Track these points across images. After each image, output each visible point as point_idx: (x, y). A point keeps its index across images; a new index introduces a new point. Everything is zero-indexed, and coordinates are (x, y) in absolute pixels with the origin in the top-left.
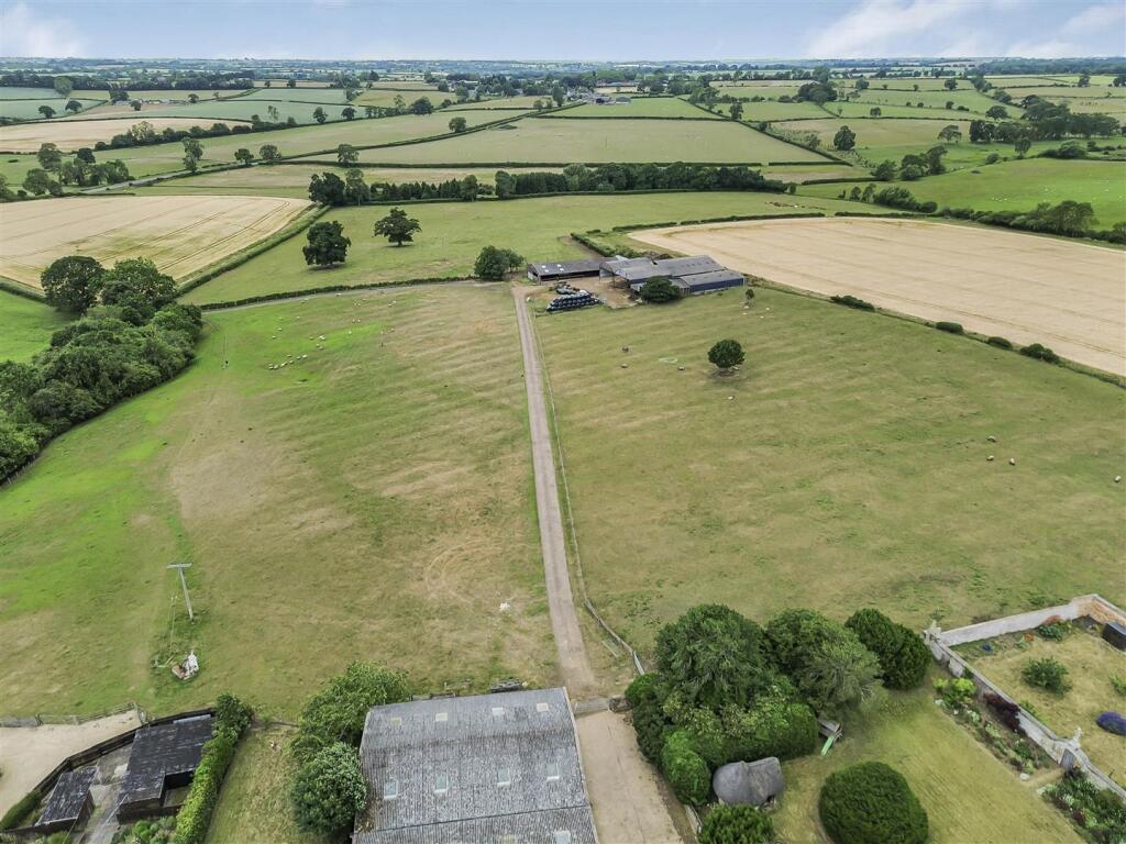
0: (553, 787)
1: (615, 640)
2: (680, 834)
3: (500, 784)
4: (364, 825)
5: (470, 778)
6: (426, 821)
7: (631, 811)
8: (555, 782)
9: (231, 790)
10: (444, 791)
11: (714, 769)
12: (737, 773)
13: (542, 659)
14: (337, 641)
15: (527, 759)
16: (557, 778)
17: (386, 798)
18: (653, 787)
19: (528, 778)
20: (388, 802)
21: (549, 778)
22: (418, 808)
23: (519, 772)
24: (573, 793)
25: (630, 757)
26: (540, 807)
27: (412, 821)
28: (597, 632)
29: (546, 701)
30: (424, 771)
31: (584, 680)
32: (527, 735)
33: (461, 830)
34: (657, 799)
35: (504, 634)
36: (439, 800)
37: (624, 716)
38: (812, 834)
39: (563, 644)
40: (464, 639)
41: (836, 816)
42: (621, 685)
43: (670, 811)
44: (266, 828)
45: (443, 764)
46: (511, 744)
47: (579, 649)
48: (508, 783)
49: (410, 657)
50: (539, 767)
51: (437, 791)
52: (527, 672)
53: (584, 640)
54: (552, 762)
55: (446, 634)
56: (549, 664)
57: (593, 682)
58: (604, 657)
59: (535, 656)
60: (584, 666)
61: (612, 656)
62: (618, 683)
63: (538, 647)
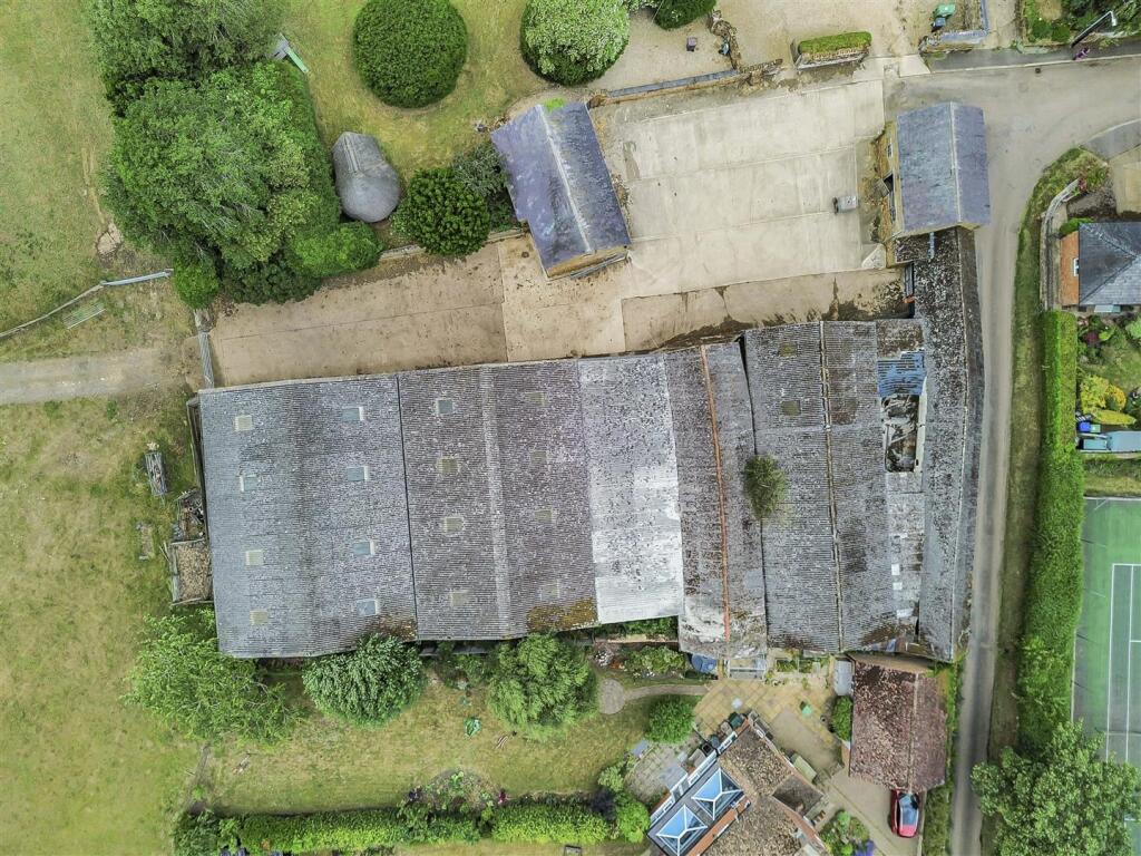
0: (372, 414)
1: (70, 309)
2: (402, 274)
3: (366, 477)
4: (410, 630)
5: (357, 514)
6: (409, 561)
7: (369, 325)
8: (366, 412)
9: (306, 800)
10: (372, 544)
11: (346, 217)
12: (366, 189)
13: (103, 420)
14: (32, 730)
15: (334, 445)
16: (361, 409)
17: (377, 612)
18: (338, 294)
19: (361, 444)
20: (383, 608)
21: (362, 419)
22: (392, 571)
23: (352, 455)
24: (381, 390)
25: (290, 316)
26: (397, 430)
27: (407, 577)
28: (45, 335)
29: (231, 418)
30: (347, 571)
31: (149, 362)
32: (301, 445)
33: (423, 521)
34: (354, 292)
35: (40, 477)
36: (384, 549)
37: (221, 315)
38: (418, 124)
39: (68, 389)
40: (47, 538)
41: (421, 90)
42: (163, 311)
43: (373, 279)
44: (365, 741)
45: (338, 549)
46: (313, 465)
47: (83, 365)
48: (366, 468)
49: (78, 614)
50: (346, 430)
51: (373, 553)
52: (127, 443)
53: (64, 356)
54: (340, 414)
55: (31, 566)
56: (112, 410)
57: (156, 350)
58: (103, 329)
59: (93, 431)
60: (120, 361)
61: (100, 318)
62: (158, 316)
63: (74, 425)
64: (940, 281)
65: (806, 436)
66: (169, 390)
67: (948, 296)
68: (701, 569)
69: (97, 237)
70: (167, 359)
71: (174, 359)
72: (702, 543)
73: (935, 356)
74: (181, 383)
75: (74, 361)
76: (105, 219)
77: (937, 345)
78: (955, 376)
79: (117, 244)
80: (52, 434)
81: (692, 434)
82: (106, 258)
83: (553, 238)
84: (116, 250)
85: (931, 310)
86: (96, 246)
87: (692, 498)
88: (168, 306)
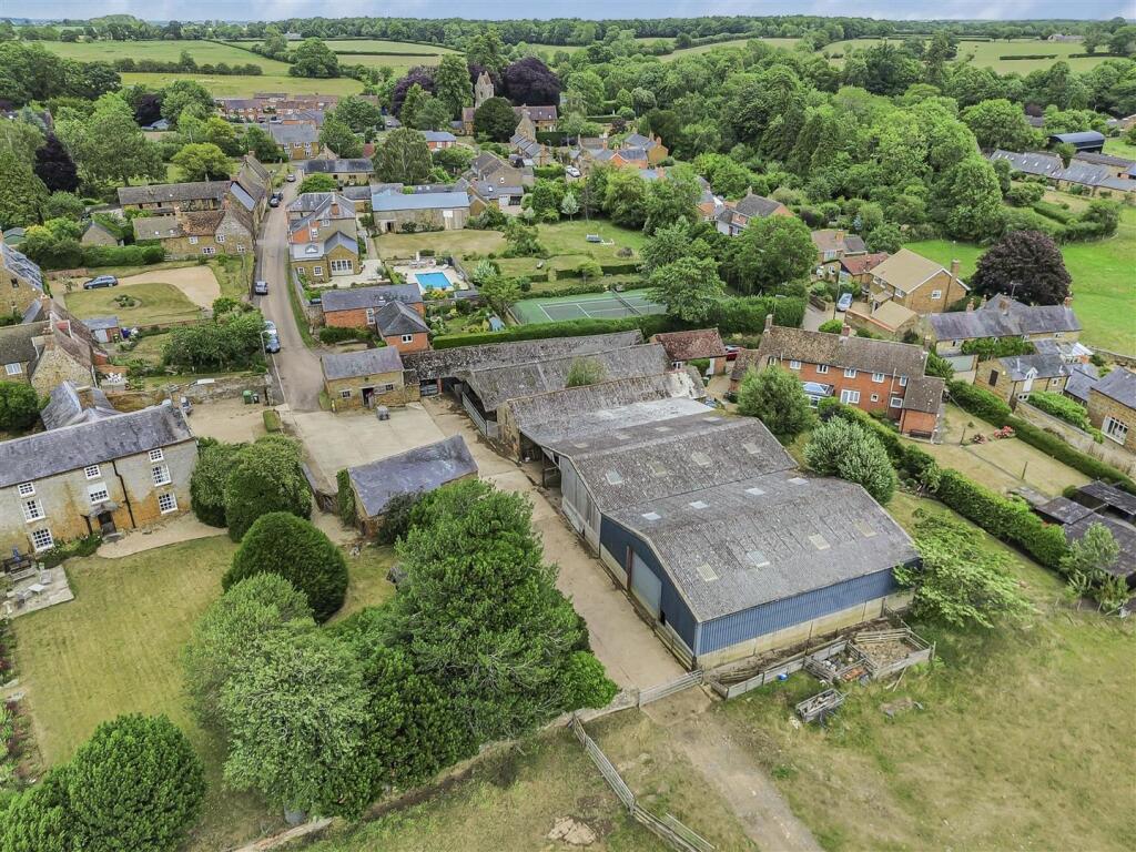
13: (803, 781)
31: (704, 751)
39: (792, 830)
42: (637, 753)
53: (752, 843)
56: (782, 774)
57: (686, 749)
58: (692, 807)
59: (823, 789)
60: (720, 780)
61: (680, 816)
62: (644, 757)
63: (832, 812)
64: (429, 364)
65: (545, 372)
66: (723, 724)
67: (438, 358)
68: (651, 390)
69: (574, 847)
70: (690, 736)
71: (686, 729)
72: (634, 391)
73: (474, 363)
74: (709, 716)
75: (752, 831)
76: (547, 844)
77: (468, 363)
78: (484, 352)
79: (575, 822)
80: (862, 836)
81: (567, 404)
82: (599, 831)
83: (454, 462)
84: (584, 821)
85: (447, 368)
86: (587, 846)
87: (609, 401)
88: (629, 748)
